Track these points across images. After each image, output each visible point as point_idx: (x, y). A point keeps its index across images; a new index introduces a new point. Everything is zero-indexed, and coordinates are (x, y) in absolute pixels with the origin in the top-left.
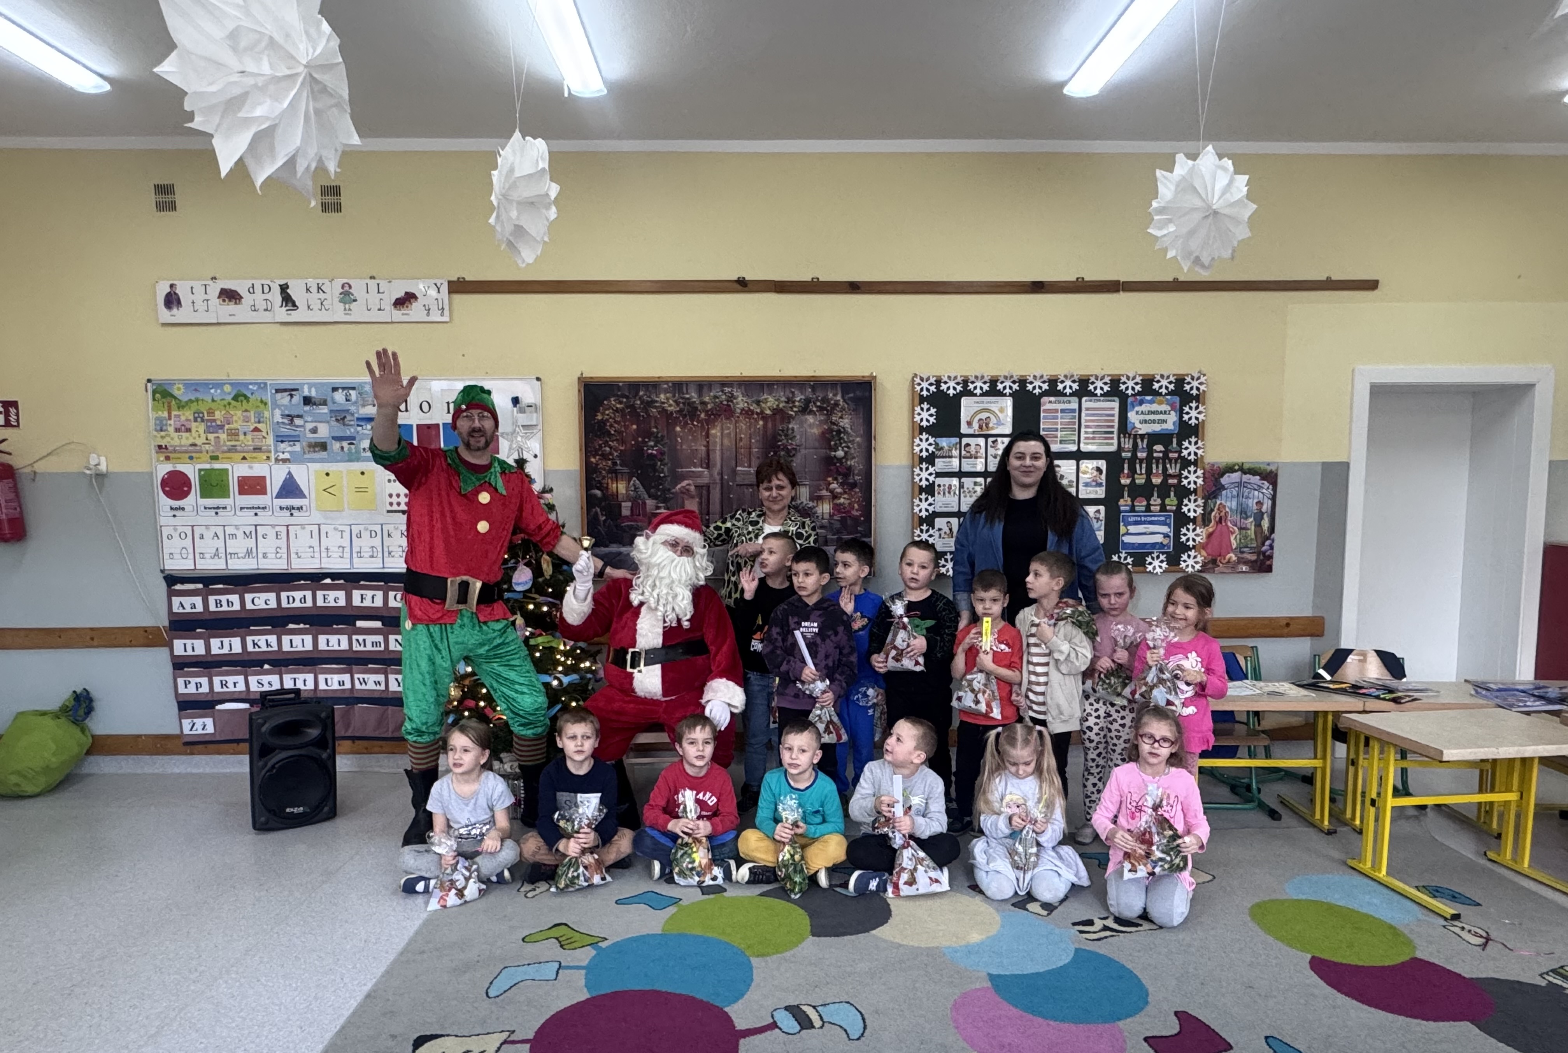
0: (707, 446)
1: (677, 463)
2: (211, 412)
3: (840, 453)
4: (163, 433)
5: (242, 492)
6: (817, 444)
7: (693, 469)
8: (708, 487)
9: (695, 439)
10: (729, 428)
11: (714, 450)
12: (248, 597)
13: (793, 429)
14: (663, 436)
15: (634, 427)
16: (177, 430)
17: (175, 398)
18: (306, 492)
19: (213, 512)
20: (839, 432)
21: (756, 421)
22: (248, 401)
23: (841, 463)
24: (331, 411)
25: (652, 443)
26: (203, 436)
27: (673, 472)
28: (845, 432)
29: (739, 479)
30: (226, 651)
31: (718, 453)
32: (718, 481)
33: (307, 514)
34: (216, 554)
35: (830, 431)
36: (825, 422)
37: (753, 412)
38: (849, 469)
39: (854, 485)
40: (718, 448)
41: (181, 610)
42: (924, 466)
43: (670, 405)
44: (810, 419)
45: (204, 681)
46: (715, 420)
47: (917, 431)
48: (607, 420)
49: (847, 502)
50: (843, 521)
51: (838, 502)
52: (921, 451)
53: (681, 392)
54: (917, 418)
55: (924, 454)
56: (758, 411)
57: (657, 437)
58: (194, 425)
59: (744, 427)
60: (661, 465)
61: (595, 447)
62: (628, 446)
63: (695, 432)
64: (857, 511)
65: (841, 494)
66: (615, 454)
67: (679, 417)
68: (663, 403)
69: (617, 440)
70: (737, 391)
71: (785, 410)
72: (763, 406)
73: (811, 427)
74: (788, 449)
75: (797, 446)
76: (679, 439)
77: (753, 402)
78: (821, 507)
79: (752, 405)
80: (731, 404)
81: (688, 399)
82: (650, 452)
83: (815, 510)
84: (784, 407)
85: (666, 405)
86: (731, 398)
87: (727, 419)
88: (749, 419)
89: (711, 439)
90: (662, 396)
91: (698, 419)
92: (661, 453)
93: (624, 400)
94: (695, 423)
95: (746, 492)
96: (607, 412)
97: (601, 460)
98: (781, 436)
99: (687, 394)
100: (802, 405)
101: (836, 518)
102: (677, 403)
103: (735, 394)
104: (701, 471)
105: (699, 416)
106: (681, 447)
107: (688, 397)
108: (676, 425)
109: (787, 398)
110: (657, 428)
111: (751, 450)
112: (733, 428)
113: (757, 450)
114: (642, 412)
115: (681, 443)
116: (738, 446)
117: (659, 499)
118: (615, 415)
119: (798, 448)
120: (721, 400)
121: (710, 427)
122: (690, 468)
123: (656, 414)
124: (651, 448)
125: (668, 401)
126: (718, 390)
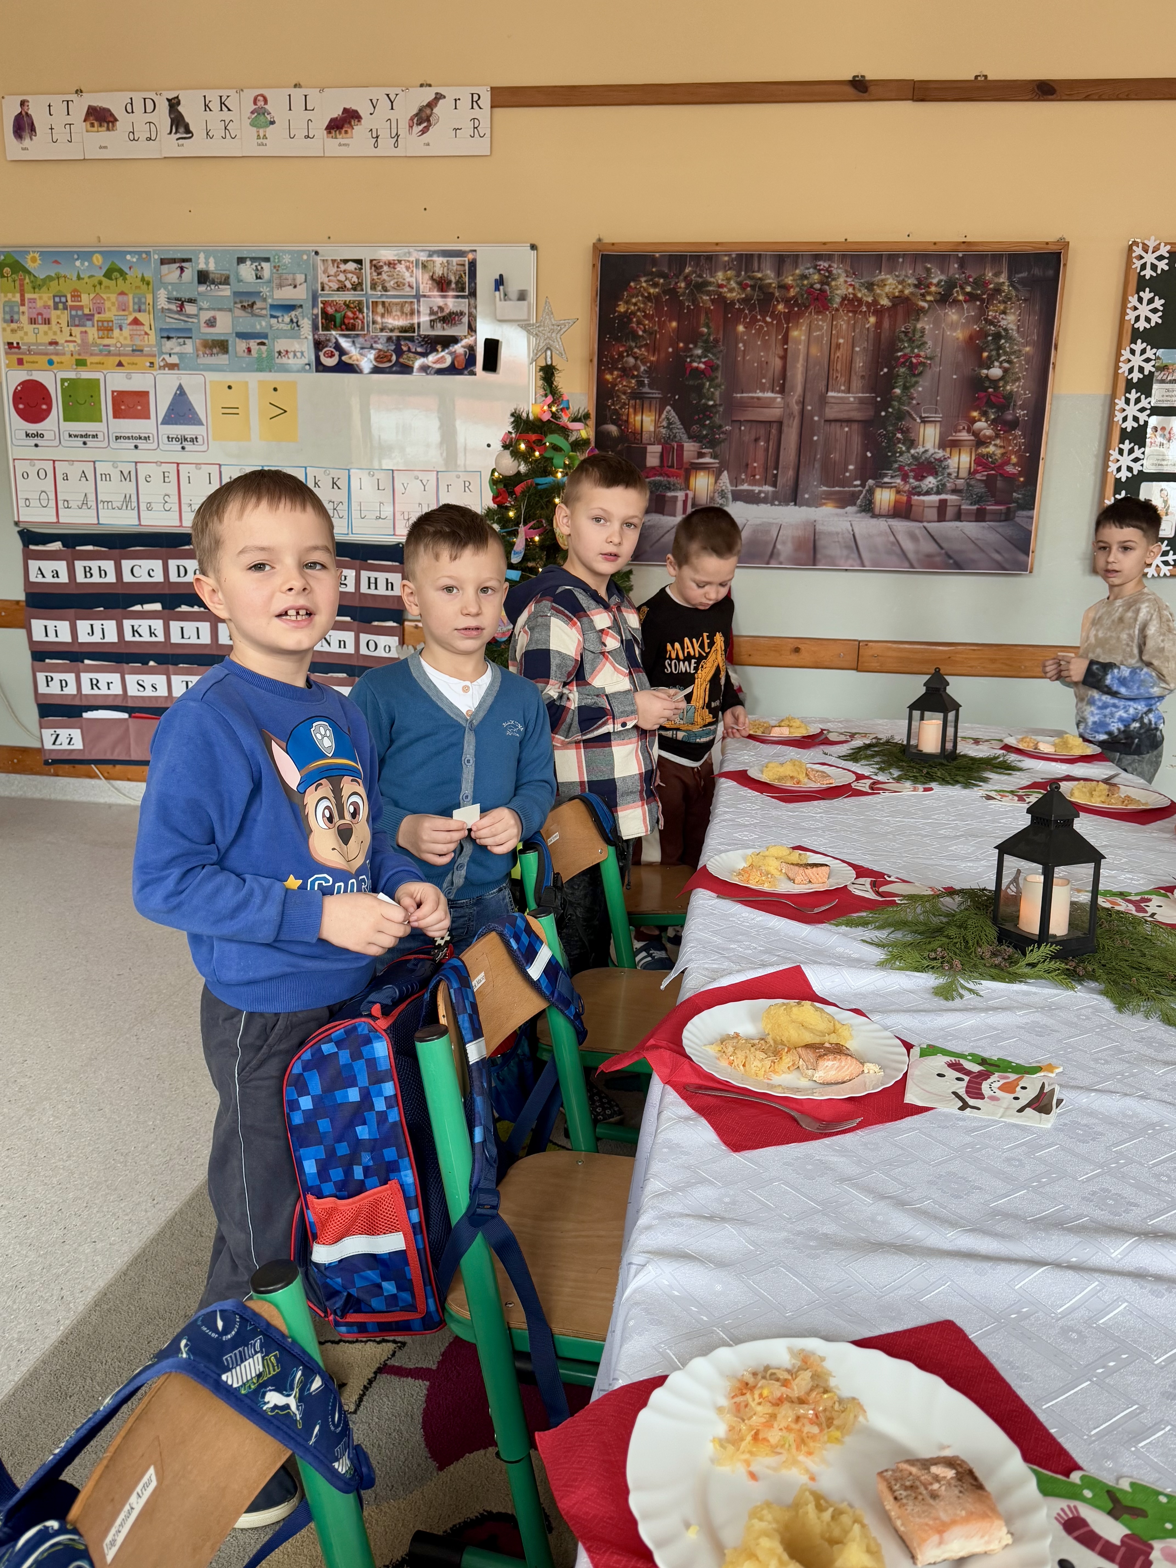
0: (784, 358)
1: (734, 383)
2: (76, 296)
3: (996, 372)
4: (14, 326)
5: (118, 414)
6: (959, 356)
7: (760, 395)
8: (780, 423)
9: (766, 346)
10: (820, 328)
11: (795, 363)
12: (126, 564)
13: (923, 330)
14: (716, 341)
15: (674, 324)
16: (33, 321)
17: (29, 273)
18: (202, 416)
19: (79, 442)
20: (997, 336)
21: (865, 315)
22: (125, 279)
23: (996, 388)
24: (236, 294)
25: (699, 352)
26: (66, 330)
27: (728, 398)
28: (1009, 338)
29: (831, 412)
30: (97, 638)
31: (800, 368)
32: (797, 414)
33: (204, 448)
34: (85, 503)
35: (983, 334)
36: (977, 320)
37: (860, 301)
38: (1010, 397)
39: (1014, 424)
40: (801, 359)
41: (40, 579)
42: (1133, 396)
43: (731, 290)
44: (952, 315)
45: (70, 677)
46: (799, 315)
47: (1127, 336)
48: (633, 313)
49: (999, 452)
50: (989, 482)
51: (983, 450)
52: (1131, 370)
53: (749, 270)
54: (1131, 316)
55: (1136, 376)
56: (870, 300)
57: (706, 341)
58: (54, 315)
59: (844, 327)
60: (710, 386)
61: (612, 357)
62: (663, 355)
63: (767, 333)
64: (1014, 465)
65: (991, 438)
66: (642, 368)
67: (743, 309)
68: (721, 286)
69: (647, 344)
70: (838, 268)
71: (913, 298)
72: (878, 291)
73: (953, 326)
74: (911, 362)
75: (926, 358)
76: (741, 345)
77: (862, 284)
78: (956, 459)
79: (860, 290)
80: (827, 287)
81: (760, 279)
82: (695, 364)
83: (946, 463)
84: (912, 293)
85: (725, 290)
86: (827, 277)
87: (818, 312)
88: (855, 312)
89: (791, 346)
90: (720, 275)
91: (773, 312)
92: (711, 367)
93: (662, 281)
94: (768, 319)
95: (838, 432)
96: (634, 300)
97: (621, 376)
98: (902, 341)
99: (758, 271)
100: (941, 290)
101: (978, 476)
102: (742, 286)
103: (835, 272)
104: (770, 398)
105: (775, 306)
106: (744, 358)
107: (759, 275)
108: (738, 322)
109: (919, 279)
110: (708, 327)
111: (853, 364)
112: (827, 327)
113: (861, 365)
114: (688, 300)
115: (744, 351)
116: (832, 357)
117: (705, 441)
118: (645, 304)
119: (928, 362)
120: (811, 281)
121: (790, 325)
122: (755, 392)
123: (709, 304)
124: (697, 360)
125: (729, 283)
126: (808, 265)
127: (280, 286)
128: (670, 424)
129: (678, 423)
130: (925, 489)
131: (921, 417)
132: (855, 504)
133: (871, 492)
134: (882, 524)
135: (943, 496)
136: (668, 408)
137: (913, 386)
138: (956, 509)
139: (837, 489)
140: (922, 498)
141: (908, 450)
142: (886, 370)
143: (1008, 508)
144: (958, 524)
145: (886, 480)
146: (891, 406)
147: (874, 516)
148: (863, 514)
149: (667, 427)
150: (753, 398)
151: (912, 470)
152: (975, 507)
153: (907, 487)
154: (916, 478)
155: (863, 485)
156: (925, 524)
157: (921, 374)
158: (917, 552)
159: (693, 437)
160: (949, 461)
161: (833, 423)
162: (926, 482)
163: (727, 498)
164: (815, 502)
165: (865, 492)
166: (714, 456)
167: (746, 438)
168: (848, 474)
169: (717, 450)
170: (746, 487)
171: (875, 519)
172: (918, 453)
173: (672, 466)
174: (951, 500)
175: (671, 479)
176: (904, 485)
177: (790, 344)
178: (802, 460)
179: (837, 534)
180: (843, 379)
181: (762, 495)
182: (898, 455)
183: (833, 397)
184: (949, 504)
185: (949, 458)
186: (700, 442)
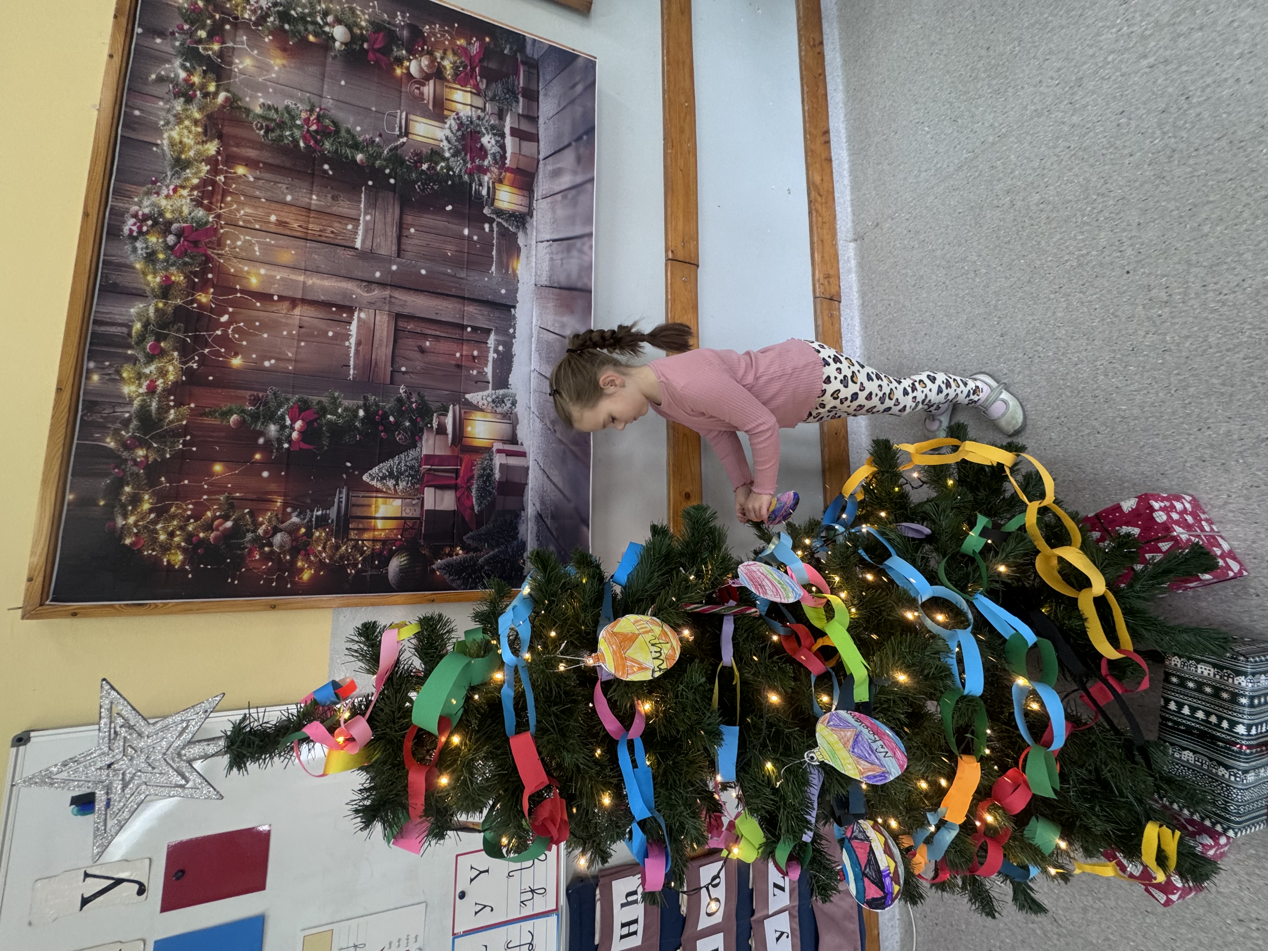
0: (294, 302)
1: (331, 378)
3: (339, 33)
6: (311, 69)
7: (353, 340)
8: (398, 317)
9: (272, 326)
10: (247, 244)
11: (304, 287)
13: (266, 107)
14: (255, 401)
20: (285, 17)
21: (232, 179)
23: (363, 38)
25: (273, 429)
27: (356, 389)
29: (387, 247)
31: (313, 281)
32: (387, 293)
35: (279, 33)
36: (255, 36)
37: (204, 182)
38: (377, 26)
39: (416, 32)
40: (301, 278)
44: (244, 64)
46: (220, 271)
48: (189, 538)
49: (450, 57)
50: (491, 77)
51: (449, 72)
53: (123, 342)
56: (205, 168)
57: (255, 417)
59: (248, 210)
60: (334, 413)
61: (270, 571)
62: (273, 487)
63: (250, 322)
64: (469, 43)
65: (433, 60)
66: (295, 519)
67: (202, 356)
68: (151, 390)
69: (251, 513)
70: (140, 204)
71: (209, 110)
72: (192, 153)
73: (263, 68)
74: (316, 132)
75: (312, 111)
76: (267, 364)
77: (176, 174)
78: (459, 106)
79: (187, 179)
80: (175, 226)
81: (146, 325)
82: (295, 435)
83: (464, 119)
84: (201, 109)
85: (160, 382)
86: (156, 223)
87: (220, 244)
88: (225, 193)
89: (274, 290)
90: (127, 389)
91: (211, 310)
92: (301, 410)
93: (127, 489)
94: (225, 318)
95: (416, 241)
96: (162, 537)
97: (307, 555)
98: (281, 137)
99: (130, 327)
100: (199, 70)
101: (482, 87)
102: (156, 354)
103: (146, 211)
104: (359, 327)
105: (201, 306)
106: (289, 360)
107: (138, 326)
108: (226, 366)
109: (177, 95)
110: (230, 412)
111: (313, 208)
112: (247, 235)
113: (314, 197)
114: (173, 443)
115: (277, 359)
116: (298, 234)
117: (421, 424)
118: (173, 517)
119: (318, 110)
120: (159, 248)
121: (238, 287)
122: (349, 347)
123: (184, 409)
124: (287, 430)
125: (147, 376)
126: (128, 248)
128: (391, 475)
129: (391, 462)
130: (495, 149)
131: (400, 136)
132: (515, 234)
133: (500, 212)
134: (541, 207)
135: (507, 131)
136: (365, 478)
137: (353, 137)
138: (522, 120)
139: (494, 253)
140: (508, 155)
141: (445, 159)
142: (326, 167)
143: (523, 63)
144: (541, 121)
145: (484, 192)
146: (381, 169)
147: (530, 214)
148: (527, 225)
149: (397, 479)
150: (357, 352)
151: (473, 160)
152: (521, 99)
153: (495, 170)
154: (483, 156)
155: (491, 221)
156: (541, 157)
157: (333, 122)
158: (575, 173)
159: (413, 442)
160: (461, 114)
161: (403, 247)
162: (488, 146)
163: (504, 396)
164: (512, 283)
165: (500, 220)
166: (444, 411)
167: (419, 365)
168: (475, 238)
169: (434, 406)
170: (489, 370)
171: (535, 213)
172: (450, 149)
173: (457, 472)
174: (511, 123)
175: (476, 472)
176: (491, 172)
177: (272, 291)
178: (454, 292)
179: (552, 259)
180: (336, 225)
181: (501, 348)
182: (451, 173)
183: (363, 241)
184: (517, 127)
185: (457, 114)
186: (421, 430)
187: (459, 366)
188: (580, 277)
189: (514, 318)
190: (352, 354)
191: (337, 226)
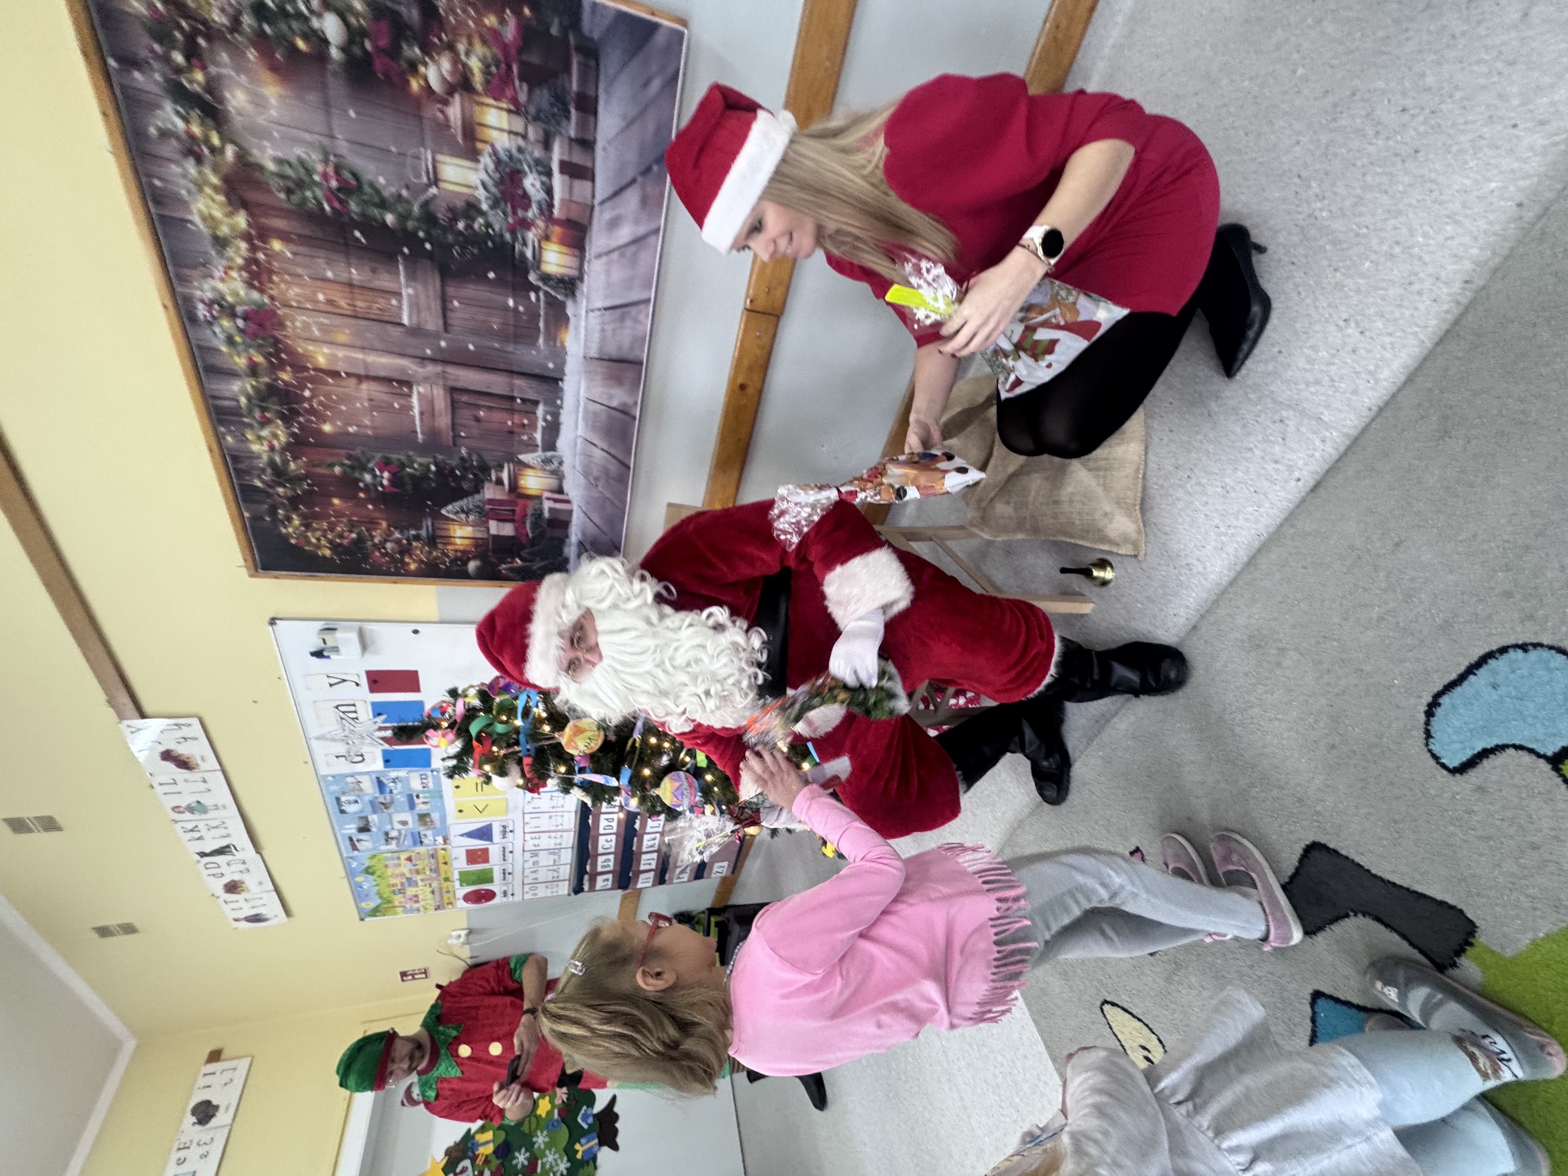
0: (360, 378)
1: (406, 439)
3: (332, 28)
4: (422, 909)
5: (486, 860)
6: (313, 98)
7: (416, 411)
8: (453, 390)
9: (346, 399)
10: (306, 326)
11: (366, 364)
12: (601, 851)
13: (279, 161)
14: (349, 457)
16: (417, 901)
17: (378, 906)
18: (484, 824)
21: (271, 256)
22: (373, 866)
23: (362, 33)
24: (375, 812)
26: (421, 888)
29: (433, 323)
30: (653, 862)
31: (373, 359)
32: (439, 368)
33: (511, 823)
34: (555, 871)
36: (236, 50)
37: (249, 261)
38: (375, 7)
39: (428, 9)
40: (360, 356)
44: (237, 99)
45: (679, 869)
46: (291, 352)
48: (331, 542)
49: (479, 48)
51: (478, 79)
53: (236, 412)
56: (243, 245)
57: (352, 467)
58: (409, 894)
59: (297, 290)
60: (412, 467)
61: (388, 563)
62: (377, 515)
63: (327, 396)
64: (502, 21)
65: (455, 59)
66: (397, 535)
67: (299, 423)
68: (272, 448)
69: (367, 530)
70: (201, 288)
71: (223, 170)
72: (225, 229)
73: (259, 102)
74: (338, 189)
75: (326, 161)
76: (351, 429)
77: (220, 254)
78: (494, 135)
79: (231, 259)
80: (239, 309)
81: (249, 398)
82: (385, 482)
83: (502, 153)
85: (275, 443)
86: (222, 307)
87: (282, 325)
88: (271, 272)
89: (341, 367)
90: (255, 447)
91: (295, 386)
92: (386, 464)
93: (280, 511)
94: (307, 393)
95: (460, 315)
96: (314, 540)
97: (411, 555)
98: (305, 199)
99: (238, 401)
100: (194, 115)
101: (523, 97)
102: (265, 423)
103: (209, 295)
104: (420, 400)
105: (286, 383)
106: (367, 427)
107: (243, 400)
108: (320, 431)
109: (185, 154)
110: (333, 465)
111: (355, 282)
112: (303, 315)
113: (353, 271)
114: (300, 485)
115: (357, 426)
116: (348, 313)
117: (482, 477)
118: (317, 529)
119: (332, 158)
120: (233, 331)
121: (309, 365)
122: (413, 417)
123: (299, 462)
124: (379, 479)
125: (264, 438)
126: (208, 332)
127: (361, 790)
128: (463, 511)
129: (461, 502)
130: (542, 194)
131: (429, 185)
132: (564, 303)
133: (546, 278)
134: (593, 268)
135: (555, 167)
136: (443, 512)
137: (377, 191)
138: (576, 147)
139: (541, 325)
140: (556, 201)
141: (483, 214)
142: (357, 234)
143: (578, 49)
144: (599, 147)
146: (415, 233)
147: (581, 278)
148: (578, 294)
149: (467, 514)
150: (421, 419)
151: (515, 213)
152: (573, 111)
153: (540, 223)
154: (527, 206)
155: (537, 289)
156: (597, 202)
157: (352, 174)
159: (477, 489)
160: (498, 147)
161: (450, 321)
162: (531, 191)
163: (553, 457)
164: (560, 355)
165: (547, 288)
166: (500, 467)
167: (475, 432)
168: (521, 309)
169: (492, 464)
170: (538, 436)
171: (586, 277)
172: (487, 198)
173: (513, 511)
174: (561, 154)
175: (530, 511)
176: (537, 226)
177: (338, 368)
178: (502, 366)
179: (603, 330)
180: (382, 300)
181: (549, 418)
182: (491, 231)
183: (410, 317)
184: (566, 158)
185: (493, 146)
186: (483, 482)
187: (511, 432)
188: (632, 348)
189: (562, 390)
190: (418, 422)
191: (381, 302)
